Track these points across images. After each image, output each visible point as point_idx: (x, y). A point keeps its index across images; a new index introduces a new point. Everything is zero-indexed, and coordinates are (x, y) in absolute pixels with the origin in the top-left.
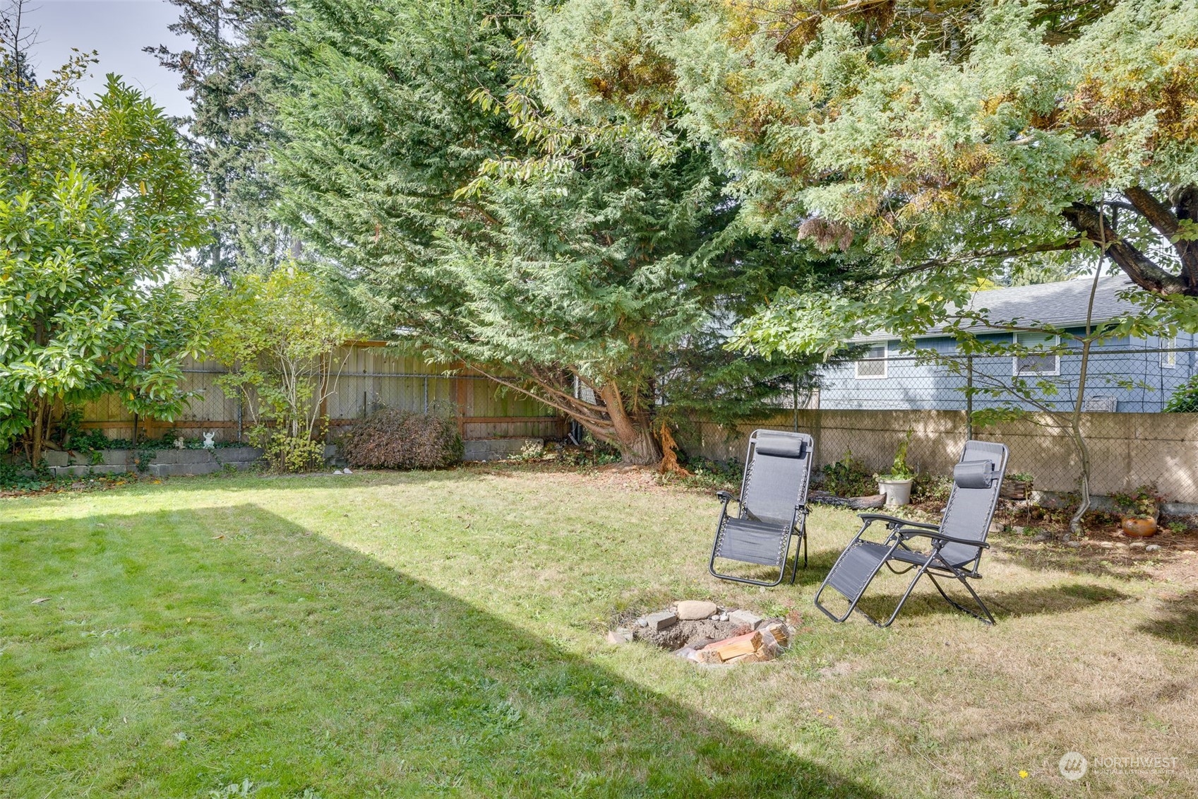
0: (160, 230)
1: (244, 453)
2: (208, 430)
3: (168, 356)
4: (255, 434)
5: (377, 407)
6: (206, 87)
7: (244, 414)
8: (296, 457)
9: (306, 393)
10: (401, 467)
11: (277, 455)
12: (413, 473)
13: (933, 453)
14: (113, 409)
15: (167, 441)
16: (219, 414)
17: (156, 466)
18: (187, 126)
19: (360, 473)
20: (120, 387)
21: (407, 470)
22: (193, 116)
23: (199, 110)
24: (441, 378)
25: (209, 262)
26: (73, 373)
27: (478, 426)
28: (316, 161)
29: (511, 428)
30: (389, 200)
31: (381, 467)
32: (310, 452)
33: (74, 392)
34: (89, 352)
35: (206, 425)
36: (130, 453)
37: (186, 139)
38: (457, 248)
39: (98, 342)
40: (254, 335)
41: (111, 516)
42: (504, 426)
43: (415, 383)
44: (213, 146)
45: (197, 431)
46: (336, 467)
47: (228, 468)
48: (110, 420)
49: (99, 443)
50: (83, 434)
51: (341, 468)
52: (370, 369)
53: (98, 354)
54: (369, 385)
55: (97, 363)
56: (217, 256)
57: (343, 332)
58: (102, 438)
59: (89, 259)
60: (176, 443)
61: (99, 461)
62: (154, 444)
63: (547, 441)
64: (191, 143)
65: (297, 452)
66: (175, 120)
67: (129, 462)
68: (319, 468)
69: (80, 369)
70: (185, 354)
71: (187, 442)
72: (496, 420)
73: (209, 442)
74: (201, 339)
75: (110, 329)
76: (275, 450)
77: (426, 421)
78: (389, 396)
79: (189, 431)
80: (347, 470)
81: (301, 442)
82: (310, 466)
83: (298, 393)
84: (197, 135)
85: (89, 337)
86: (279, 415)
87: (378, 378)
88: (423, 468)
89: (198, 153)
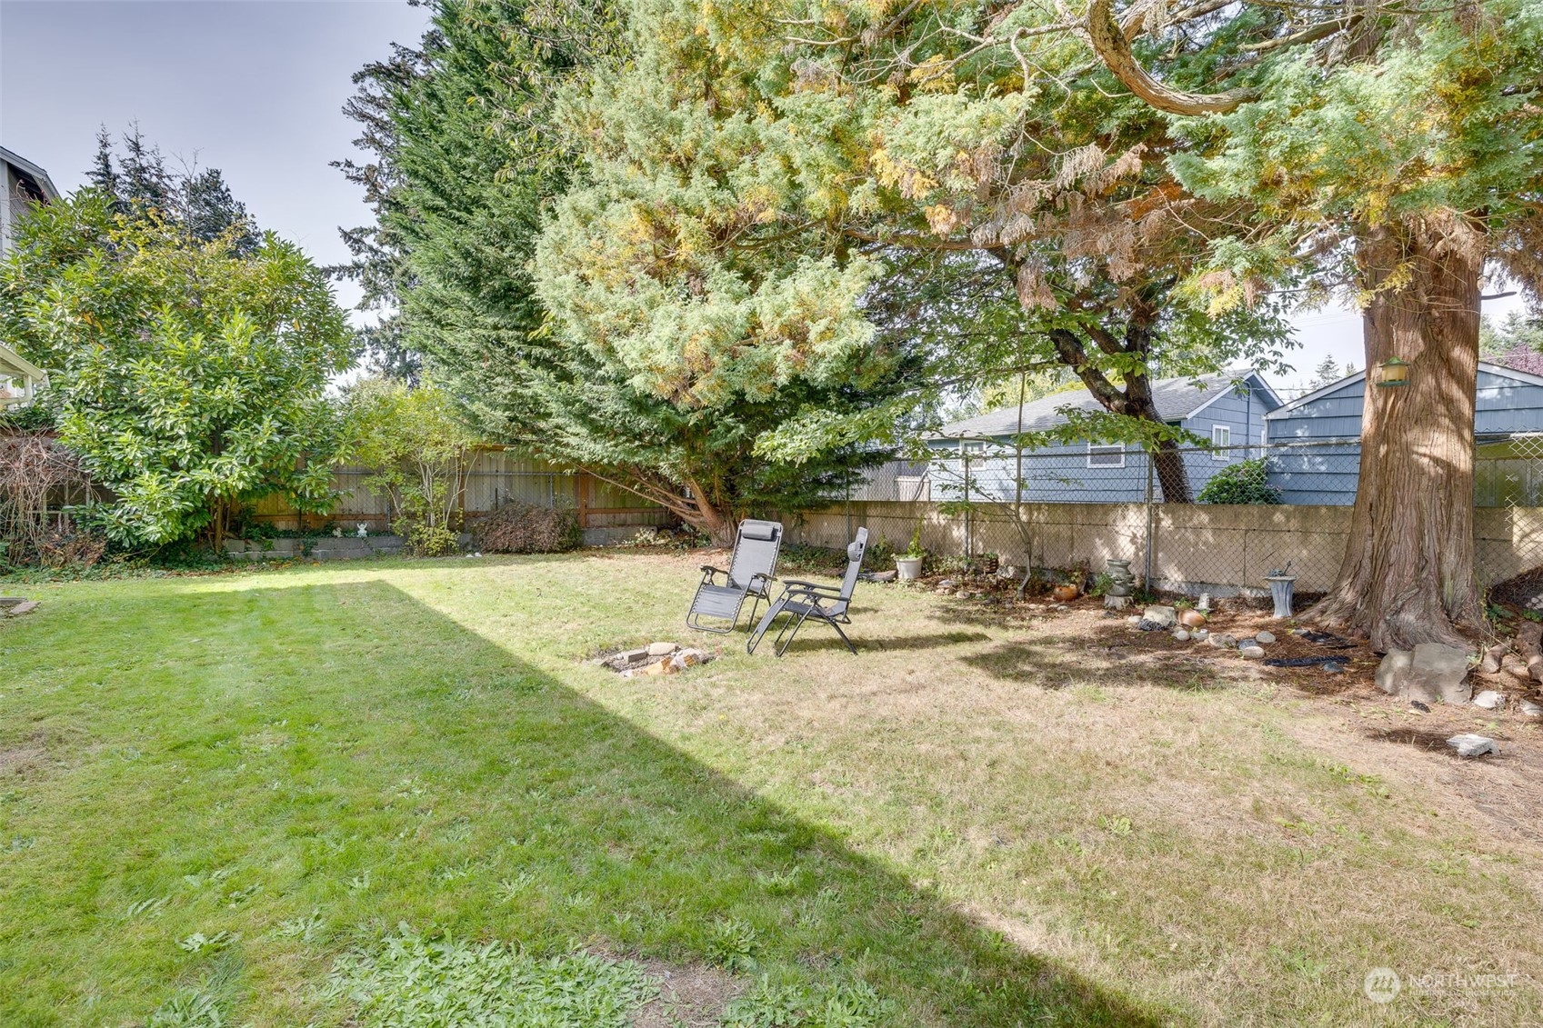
0: (311, 359)
1: (391, 540)
2: (362, 521)
3: (321, 462)
4: (398, 524)
5: (507, 501)
6: (387, 201)
7: (392, 508)
8: (434, 543)
9: (441, 490)
10: (521, 551)
11: (419, 542)
12: (532, 556)
13: (944, 536)
14: (282, 505)
15: (327, 531)
16: (372, 509)
17: (317, 551)
18: (372, 236)
19: (488, 556)
20: (283, 487)
21: (528, 553)
22: (378, 227)
23: (382, 221)
24: (563, 476)
25: (397, 364)
26: (241, 478)
27: (599, 516)
28: (436, 302)
29: (630, 518)
30: (494, 334)
31: (506, 551)
32: (446, 540)
33: (243, 492)
34: (253, 461)
35: (360, 517)
36: (296, 541)
37: (371, 249)
38: (538, 376)
39: (260, 453)
40: (393, 442)
41: (267, 589)
42: (623, 516)
43: (542, 480)
44: (397, 254)
45: (352, 523)
46: (469, 552)
47: (378, 553)
48: (280, 514)
49: (269, 532)
50: (257, 526)
51: (473, 552)
52: (502, 469)
53: (260, 462)
54: (501, 483)
55: (261, 470)
56: (404, 359)
57: (469, 441)
58: (272, 528)
59: (251, 386)
60: (335, 533)
61: (270, 547)
62: (316, 534)
63: (660, 529)
64: (376, 252)
65: (434, 539)
66: (362, 230)
67: (295, 548)
68: (454, 552)
69: (246, 474)
70: (334, 460)
71: (343, 532)
72: (616, 511)
73: (362, 531)
74: (347, 448)
75: (270, 442)
76: (416, 537)
77: (546, 513)
78: (519, 491)
79: (345, 522)
80: (477, 554)
81: (438, 531)
82: (446, 551)
83: (434, 490)
84: (382, 245)
85: (253, 449)
86: (419, 509)
87: (509, 477)
88: (541, 552)
89: (383, 262)
